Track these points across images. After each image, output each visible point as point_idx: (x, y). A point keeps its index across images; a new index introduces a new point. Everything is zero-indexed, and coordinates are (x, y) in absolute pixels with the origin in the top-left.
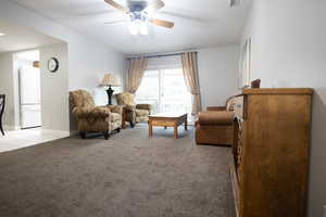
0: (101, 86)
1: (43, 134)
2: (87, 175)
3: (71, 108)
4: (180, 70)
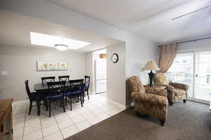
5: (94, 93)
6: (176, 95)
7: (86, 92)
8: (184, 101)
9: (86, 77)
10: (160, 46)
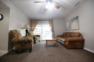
0: (23, 28)
6: (37, 39)
8: (39, 41)
10: (31, 20)
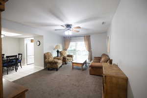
0: (54, 49)
1: (35, 68)
2: (52, 90)
3: (45, 60)
4: (84, 42)
5: (26, 64)
6: (68, 60)
7: (19, 64)
9: (19, 54)
